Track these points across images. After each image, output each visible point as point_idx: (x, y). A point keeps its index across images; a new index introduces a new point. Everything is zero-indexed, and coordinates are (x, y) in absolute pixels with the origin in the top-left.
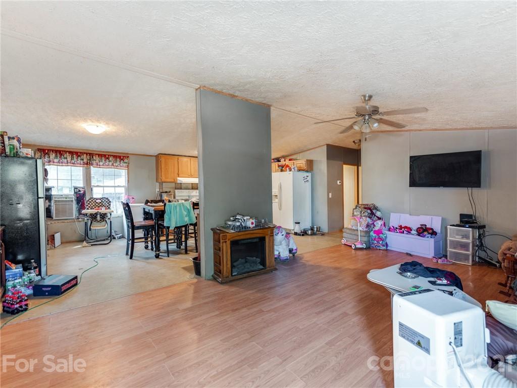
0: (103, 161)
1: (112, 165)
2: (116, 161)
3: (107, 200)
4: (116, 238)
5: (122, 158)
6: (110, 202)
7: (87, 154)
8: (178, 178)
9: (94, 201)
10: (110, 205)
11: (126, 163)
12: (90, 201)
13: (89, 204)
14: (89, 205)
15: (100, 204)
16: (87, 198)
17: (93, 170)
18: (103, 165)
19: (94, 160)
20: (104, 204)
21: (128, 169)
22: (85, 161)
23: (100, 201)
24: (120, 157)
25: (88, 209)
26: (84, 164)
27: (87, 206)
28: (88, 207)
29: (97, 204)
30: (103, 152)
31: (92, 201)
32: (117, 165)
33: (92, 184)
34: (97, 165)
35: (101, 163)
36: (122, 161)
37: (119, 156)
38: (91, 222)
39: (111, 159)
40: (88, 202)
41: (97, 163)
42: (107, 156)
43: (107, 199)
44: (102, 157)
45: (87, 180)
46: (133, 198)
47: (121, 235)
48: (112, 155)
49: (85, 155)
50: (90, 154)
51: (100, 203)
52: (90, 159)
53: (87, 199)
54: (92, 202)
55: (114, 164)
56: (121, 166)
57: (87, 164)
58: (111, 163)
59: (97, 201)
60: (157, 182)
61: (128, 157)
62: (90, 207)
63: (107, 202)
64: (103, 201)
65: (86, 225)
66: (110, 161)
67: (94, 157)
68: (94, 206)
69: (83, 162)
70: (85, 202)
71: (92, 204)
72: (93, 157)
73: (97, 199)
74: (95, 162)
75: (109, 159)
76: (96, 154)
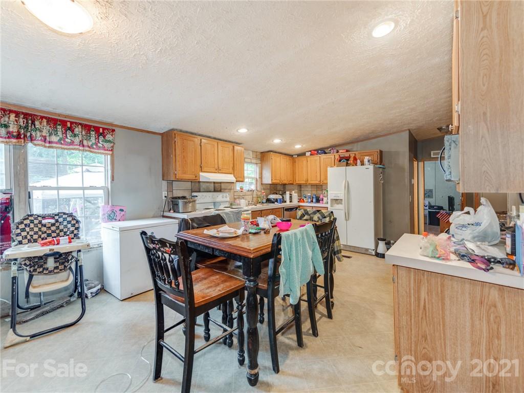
0: (60, 133)
1: (81, 142)
2: (88, 138)
3: (69, 219)
4: (89, 295)
5: (101, 130)
6: (78, 222)
7: (17, 114)
8: (201, 174)
9: (36, 222)
10: (77, 229)
11: (109, 141)
12: (26, 222)
13: (23, 230)
14: (24, 234)
15: (53, 228)
16: (18, 215)
17: (33, 151)
18: (59, 142)
19: (36, 129)
20: (61, 227)
21: (112, 155)
22: (13, 128)
23: (53, 221)
24: (97, 129)
25: (20, 243)
26: (10, 135)
27: (18, 235)
28: (20, 238)
29: (44, 229)
30: (59, 115)
31: (32, 222)
32: (90, 144)
33: (30, 184)
34: (45, 141)
35: (54, 139)
36: (101, 138)
37: (95, 127)
38: (31, 277)
39: (77, 130)
40: (22, 226)
41: (45, 138)
42: (69, 125)
43: (71, 215)
44: (55, 124)
45: (16, 174)
46: (122, 210)
47: (99, 287)
48: (80, 124)
49: (13, 116)
50: (26, 115)
51: (53, 225)
52: (26, 127)
53: (17, 220)
54: (32, 225)
55: (85, 142)
56: (99, 148)
57: (18, 137)
58: (77, 140)
59: (44, 222)
60: (163, 180)
61: (113, 131)
62: (26, 237)
63: (69, 222)
64: (61, 220)
65: (13, 284)
66: (75, 136)
67: (37, 123)
68: (36, 233)
69: (8, 133)
70: (13, 226)
71: (32, 229)
72: (33, 123)
73: (44, 218)
74: (38, 134)
75: (73, 131)
76: (42, 118)
